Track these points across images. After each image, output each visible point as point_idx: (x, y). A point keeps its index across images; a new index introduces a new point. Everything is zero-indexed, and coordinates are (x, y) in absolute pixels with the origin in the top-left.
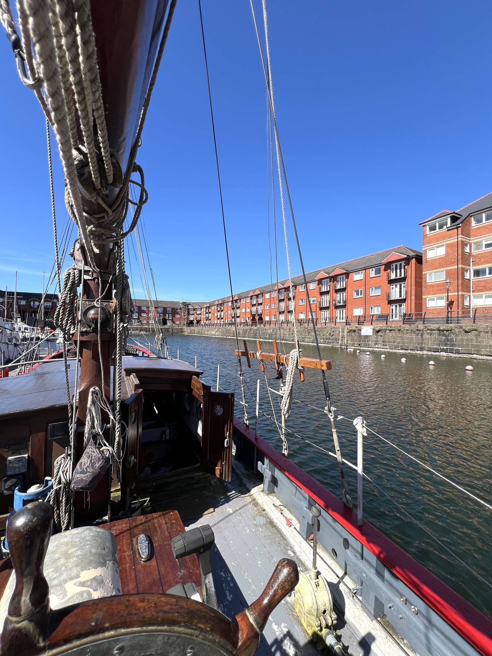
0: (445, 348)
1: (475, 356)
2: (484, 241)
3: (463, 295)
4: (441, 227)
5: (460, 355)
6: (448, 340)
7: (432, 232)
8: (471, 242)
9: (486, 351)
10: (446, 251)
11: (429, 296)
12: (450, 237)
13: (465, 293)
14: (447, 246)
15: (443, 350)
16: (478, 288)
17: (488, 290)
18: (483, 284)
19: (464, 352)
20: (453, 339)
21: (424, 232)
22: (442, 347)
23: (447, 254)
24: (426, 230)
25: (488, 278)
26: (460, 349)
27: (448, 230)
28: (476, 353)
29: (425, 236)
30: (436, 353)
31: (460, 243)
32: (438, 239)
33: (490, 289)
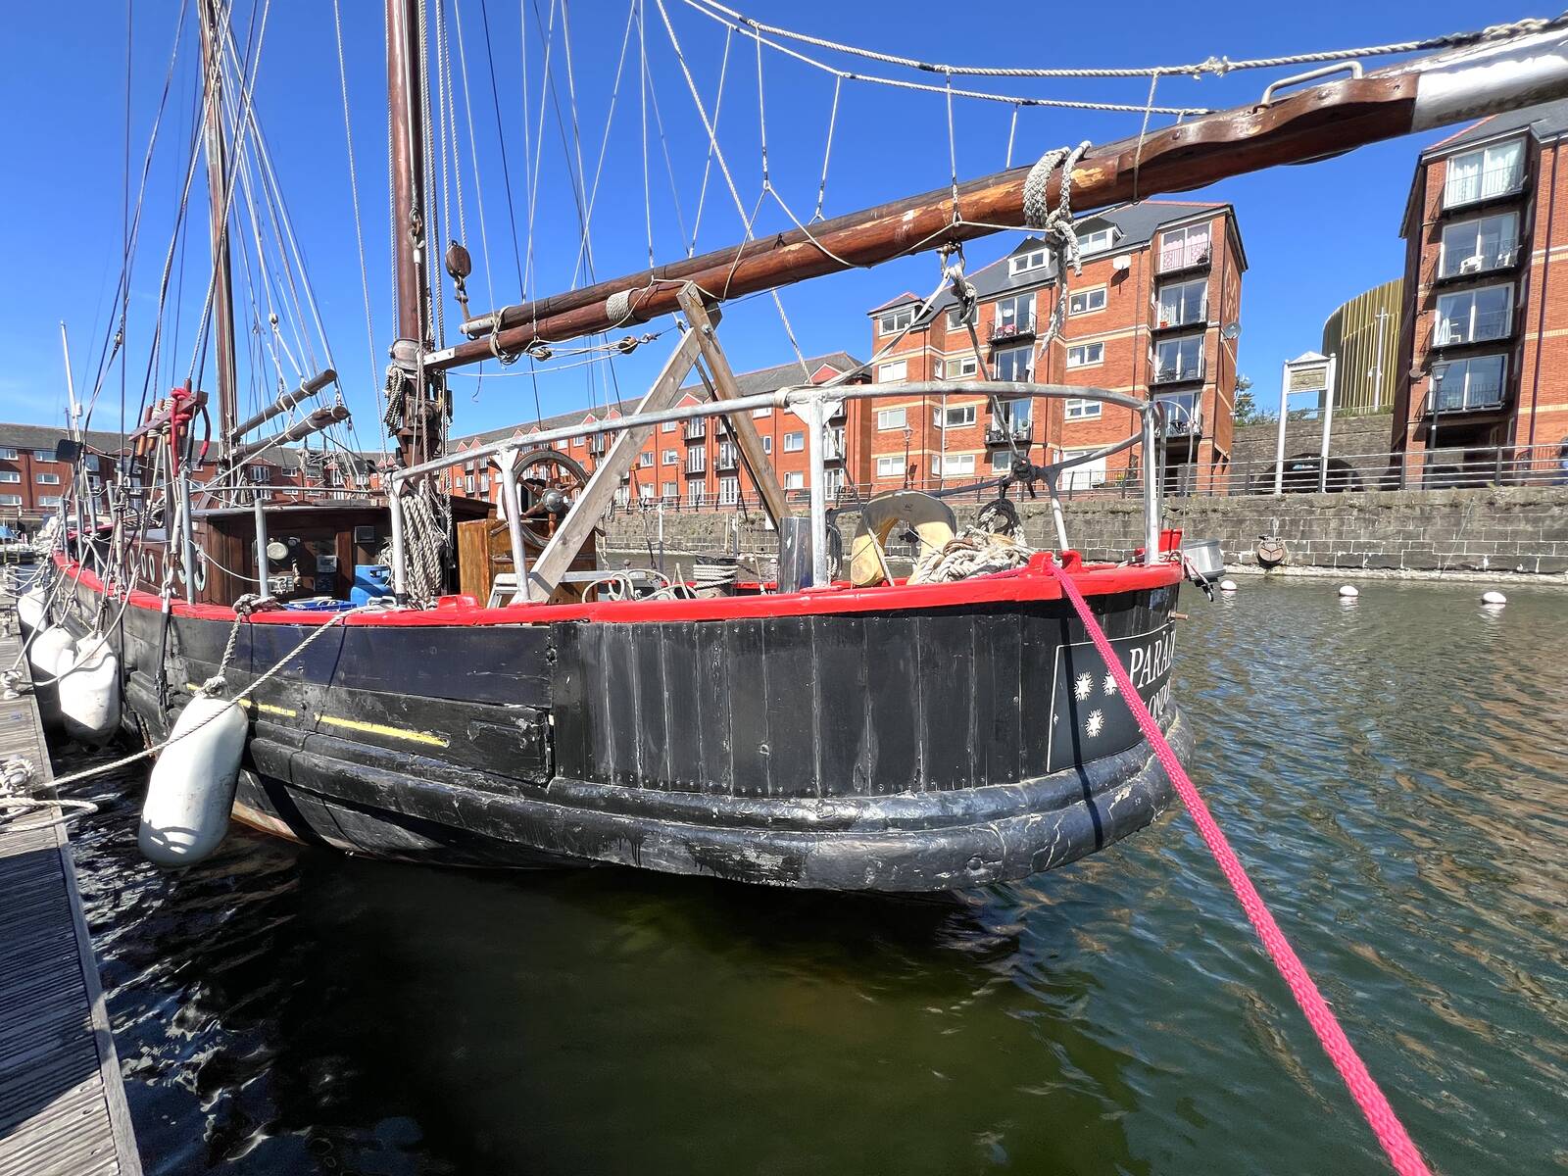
2: (962, 360)
3: (930, 455)
7: (888, 332)
8: (945, 359)
10: (908, 371)
11: (882, 455)
13: (934, 452)
14: (911, 362)
16: (953, 444)
17: (965, 449)
18: (959, 437)
21: (875, 330)
23: (909, 378)
24: (878, 326)
25: (967, 427)
27: (912, 333)
31: (927, 358)
32: (896, 347)
33: (969, 447)
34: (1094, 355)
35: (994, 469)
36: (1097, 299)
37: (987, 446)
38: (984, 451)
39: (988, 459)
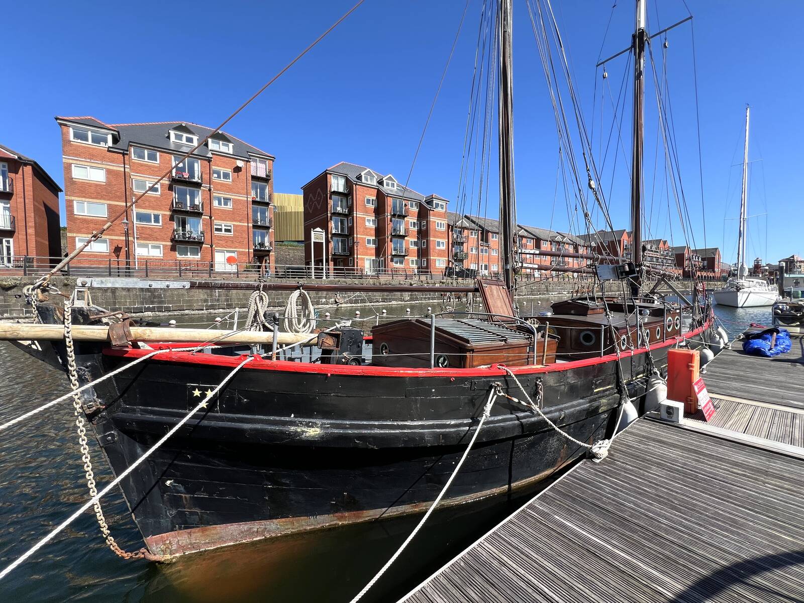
0: (151, 306)
1: (187, 312)
2: (147, 182)
4: (96, 140)
5: (170, 313)
6: (155, 297)
7: (79, 141)
8: (132, 177)
9: (198, 305)
10: (107, 178)
12: (112, 162)
14: (109, 172)
15: (148, 310)
16: (143, 236)
17: (154, 240)
18: (148, 232)
19: (175, 308)
20: (161, 295)
21: (65, 134)
22: (147, 306)
23: (109, 183)
24: (68, 132)
25: (154, 227)
26: (171, 305)
27: (109, 151)
28: (188, 308)
29: (67, 142)
30: (138, 314)
32: (91, 156)
33: (157, 240)
34: (226, 204)
35: (178, 256)
36: (226, 176)
37: (172, 240)
38: (170, 244)
39: (173, 249)
